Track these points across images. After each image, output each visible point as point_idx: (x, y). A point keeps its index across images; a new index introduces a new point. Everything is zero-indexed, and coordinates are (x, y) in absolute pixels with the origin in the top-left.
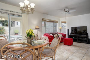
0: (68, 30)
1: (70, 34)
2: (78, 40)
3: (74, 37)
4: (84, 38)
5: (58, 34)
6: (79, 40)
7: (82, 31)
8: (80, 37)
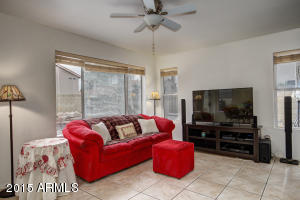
0: (183, 101)
1: (189, 121)
2: (218, 146)
3: (203, 134)
4: (244, 136)
5: (139, 120)
6: (222, 144)
7: (241, 106)
8: (228, 134)
